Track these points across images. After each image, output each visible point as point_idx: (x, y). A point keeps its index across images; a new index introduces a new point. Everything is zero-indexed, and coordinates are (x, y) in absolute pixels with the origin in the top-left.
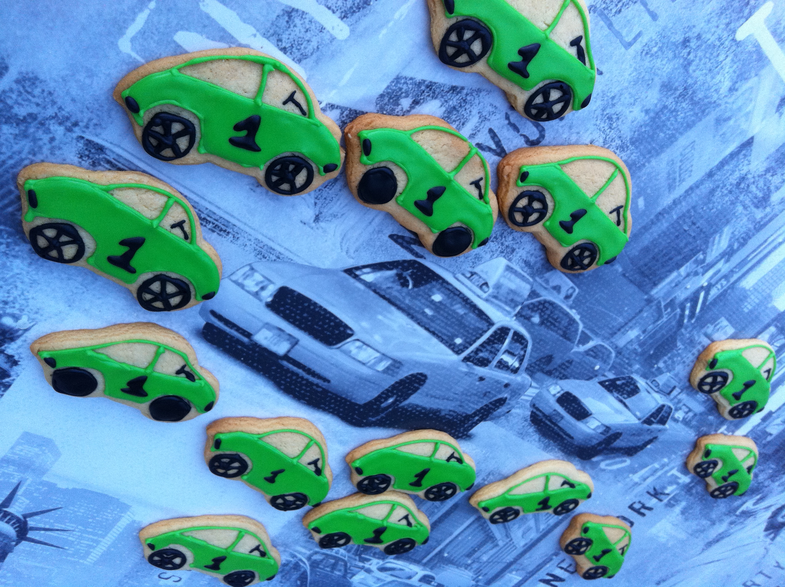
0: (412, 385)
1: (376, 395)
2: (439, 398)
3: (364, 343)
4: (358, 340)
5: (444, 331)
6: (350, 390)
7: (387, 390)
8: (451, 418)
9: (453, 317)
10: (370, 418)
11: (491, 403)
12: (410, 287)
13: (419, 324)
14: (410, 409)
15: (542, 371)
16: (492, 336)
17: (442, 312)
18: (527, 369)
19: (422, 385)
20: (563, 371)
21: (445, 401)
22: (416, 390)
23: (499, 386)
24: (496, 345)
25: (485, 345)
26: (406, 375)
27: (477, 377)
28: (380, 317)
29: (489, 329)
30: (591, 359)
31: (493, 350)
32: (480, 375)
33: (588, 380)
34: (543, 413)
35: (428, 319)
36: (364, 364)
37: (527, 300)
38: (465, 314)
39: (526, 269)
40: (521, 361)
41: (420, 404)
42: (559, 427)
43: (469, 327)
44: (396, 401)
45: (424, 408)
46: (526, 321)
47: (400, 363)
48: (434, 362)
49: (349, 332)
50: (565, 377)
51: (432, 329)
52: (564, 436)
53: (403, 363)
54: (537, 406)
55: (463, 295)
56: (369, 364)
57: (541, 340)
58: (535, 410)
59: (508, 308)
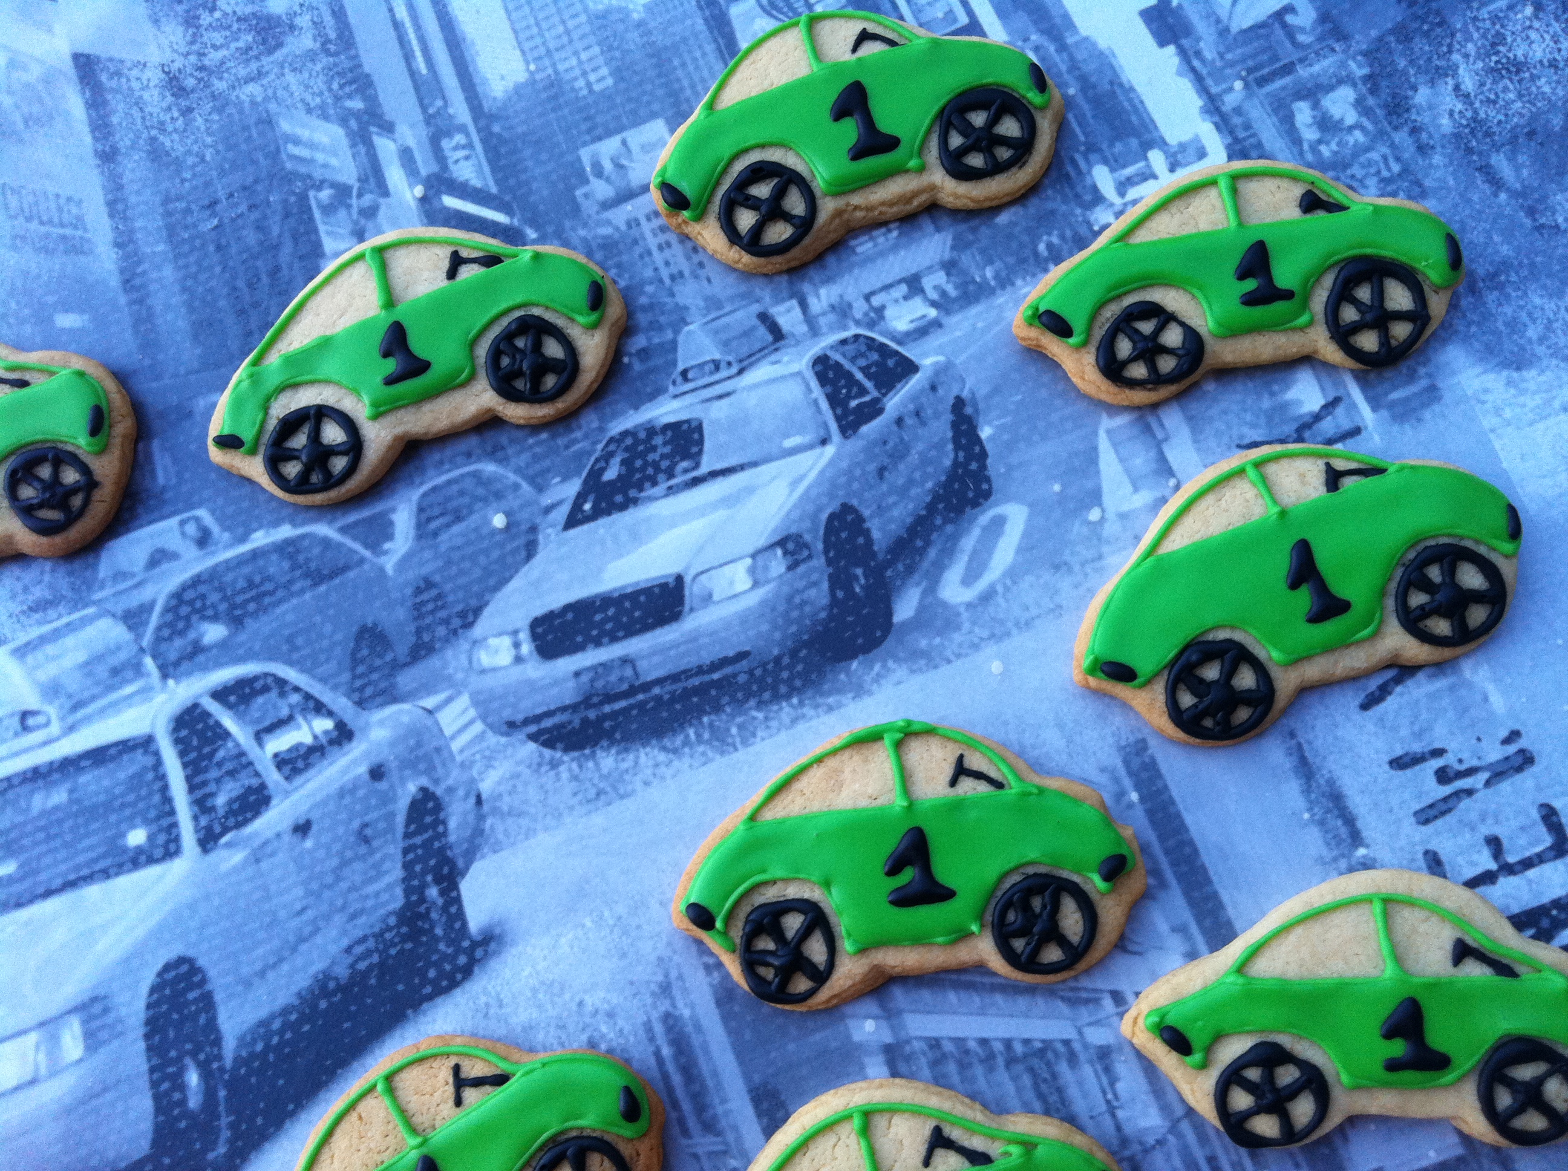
0: (187, 1004)
1: (144, 1104)
2: (281, 960)
5: (81, 859)
9: (60, 822)
10: (211, 1156)
11: (407, 836)
14: (259, 1047)
15: (397, 666)
16: (182, 754)
17: (26, 842)
18: (361, 704)
19: (204, 981)
20: (442, 614)
21: (304, 947)
22: (208, 1002)
23: (361, 793)
24: (221, 754)
25: (198, 780)
26: (141, 1003)
27: (286, 838)
29: (157, 754)
30: (456, 529)
31: (229, 766)
32: (287, 824)
33: (529, 556)
34: (563, 709)
36: (33, 1082)
37: (139, 637)
38: (71, 791)
39: (52, 613)
40: (319, 708)
42: (659, 682)
43: (116, 798)
46: (201, 658)
47: (94, 1000)
50: (469, 616)
51: (58, 882)
52: (716, 676)
53: (102, 992)
54: (519, 717)
57: (290, 640)
58: (533, 728)
59: (129, 689)
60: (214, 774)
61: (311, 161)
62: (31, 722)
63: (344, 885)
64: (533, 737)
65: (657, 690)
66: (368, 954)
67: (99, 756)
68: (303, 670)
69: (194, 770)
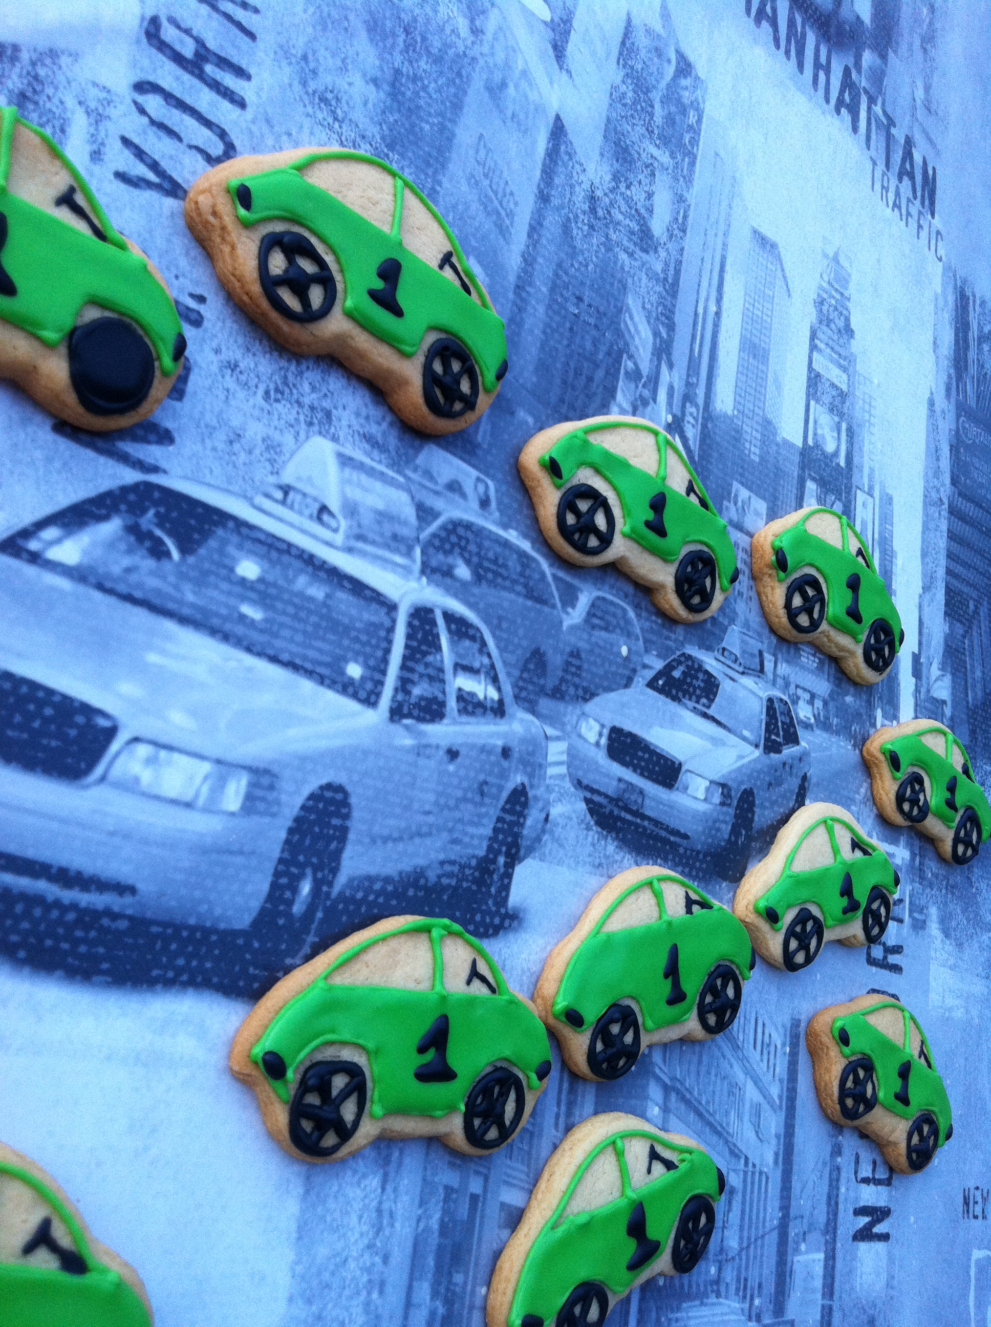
0: (328, 825)
1: (262, 885)
2: (400, 839)
3: (158, 745)
4: (136, 740)
5: (311, 653)
6: (197, 894)
7: (281, 861)
8: (454, 882)
9: (310, 612)
12: (175, 555)
13: (249, 649)
14: (360, 895)
15: (542, 691)
16: (409, 637)
17: (279, 605)
18: (516, 697)
19: (347, 816)
20: (576, 680)
21: (417, 840)
22: (342, 835)
23: (493, 758)
24: (430, 658)
25: (410, 664)
26: (299, 801)
27: (441, 753)
28: (153, 658)
29: (394, 621)
30: (603, 634)
31: (431, 671)
32: (445, 743)
33: (627, 686)
34: (606, 796)
35: (262, 631)
36: (188, 805)
37: (420, 529)
38: (328, 596)
39: (376, 454)
40: (495, 680)
41: (373, 870)
42: (649, 819)
43: (355, 629)
44: (317, 886)
45: (387, 880)
46: (448, 581)
47: (267, 772)
48: (338, 743)
49: (102, 722)
50: (588, 695)
51: (285, 657)
52: (672, 838)
53: (275, 769)
55: (298, 548)
56: (201, 802)
57: (500, 618)
58: (589, 795)
59: (398, 559)
60: (420, 668)
61: (633, 337)
62: (325, 517)
63: (457, 815)
64: (587, 801)
65: (646, 823)
66: (450, 875)
67: (358, 588)
68: (498, 647)
69: (412, 655)
